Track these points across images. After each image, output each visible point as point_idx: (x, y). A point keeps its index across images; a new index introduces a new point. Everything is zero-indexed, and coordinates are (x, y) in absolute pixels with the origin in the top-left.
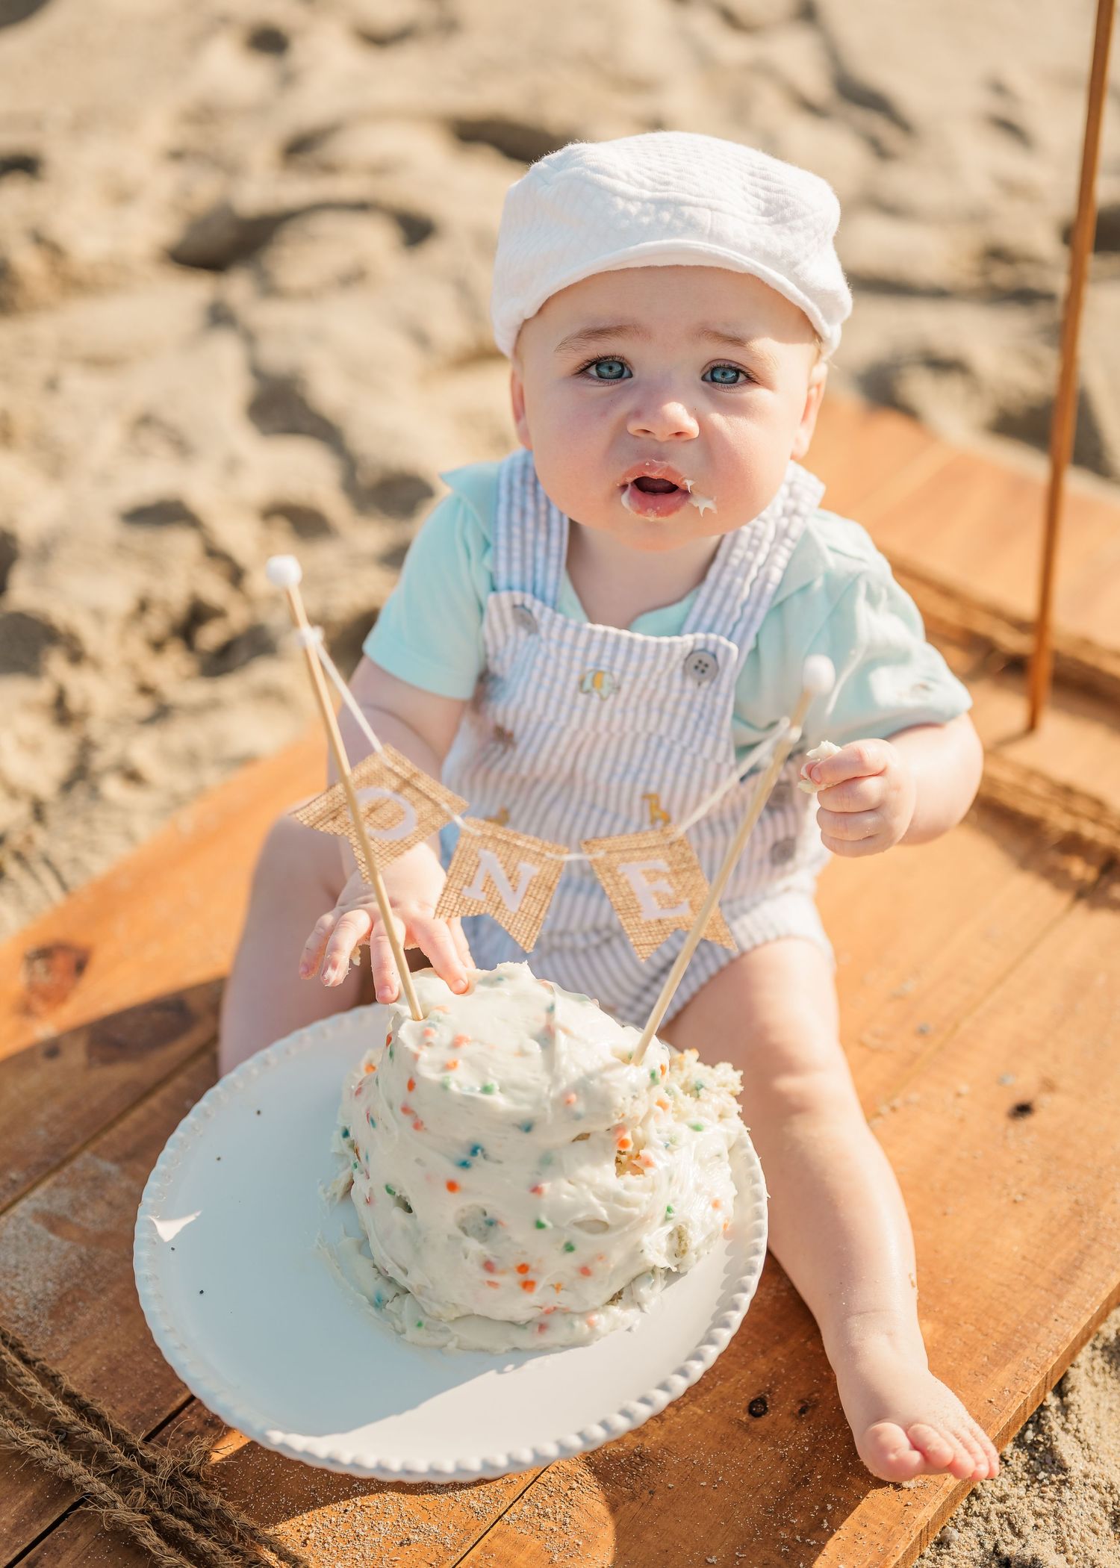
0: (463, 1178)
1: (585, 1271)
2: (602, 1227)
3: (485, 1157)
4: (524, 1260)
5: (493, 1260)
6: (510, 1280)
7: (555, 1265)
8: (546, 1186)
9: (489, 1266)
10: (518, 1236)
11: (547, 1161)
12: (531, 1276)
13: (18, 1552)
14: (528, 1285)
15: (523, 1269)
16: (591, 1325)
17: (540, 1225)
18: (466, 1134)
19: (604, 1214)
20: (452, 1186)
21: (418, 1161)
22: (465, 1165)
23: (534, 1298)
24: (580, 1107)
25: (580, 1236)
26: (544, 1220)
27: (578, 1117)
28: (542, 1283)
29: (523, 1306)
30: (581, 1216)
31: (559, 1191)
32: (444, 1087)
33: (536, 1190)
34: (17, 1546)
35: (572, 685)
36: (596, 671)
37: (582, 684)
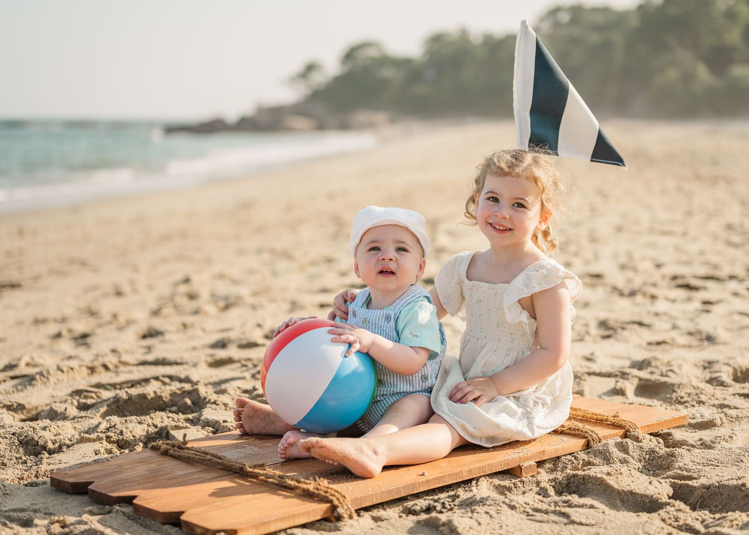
35: (361, 323)
36: (365, 319)
37: (363, 322)
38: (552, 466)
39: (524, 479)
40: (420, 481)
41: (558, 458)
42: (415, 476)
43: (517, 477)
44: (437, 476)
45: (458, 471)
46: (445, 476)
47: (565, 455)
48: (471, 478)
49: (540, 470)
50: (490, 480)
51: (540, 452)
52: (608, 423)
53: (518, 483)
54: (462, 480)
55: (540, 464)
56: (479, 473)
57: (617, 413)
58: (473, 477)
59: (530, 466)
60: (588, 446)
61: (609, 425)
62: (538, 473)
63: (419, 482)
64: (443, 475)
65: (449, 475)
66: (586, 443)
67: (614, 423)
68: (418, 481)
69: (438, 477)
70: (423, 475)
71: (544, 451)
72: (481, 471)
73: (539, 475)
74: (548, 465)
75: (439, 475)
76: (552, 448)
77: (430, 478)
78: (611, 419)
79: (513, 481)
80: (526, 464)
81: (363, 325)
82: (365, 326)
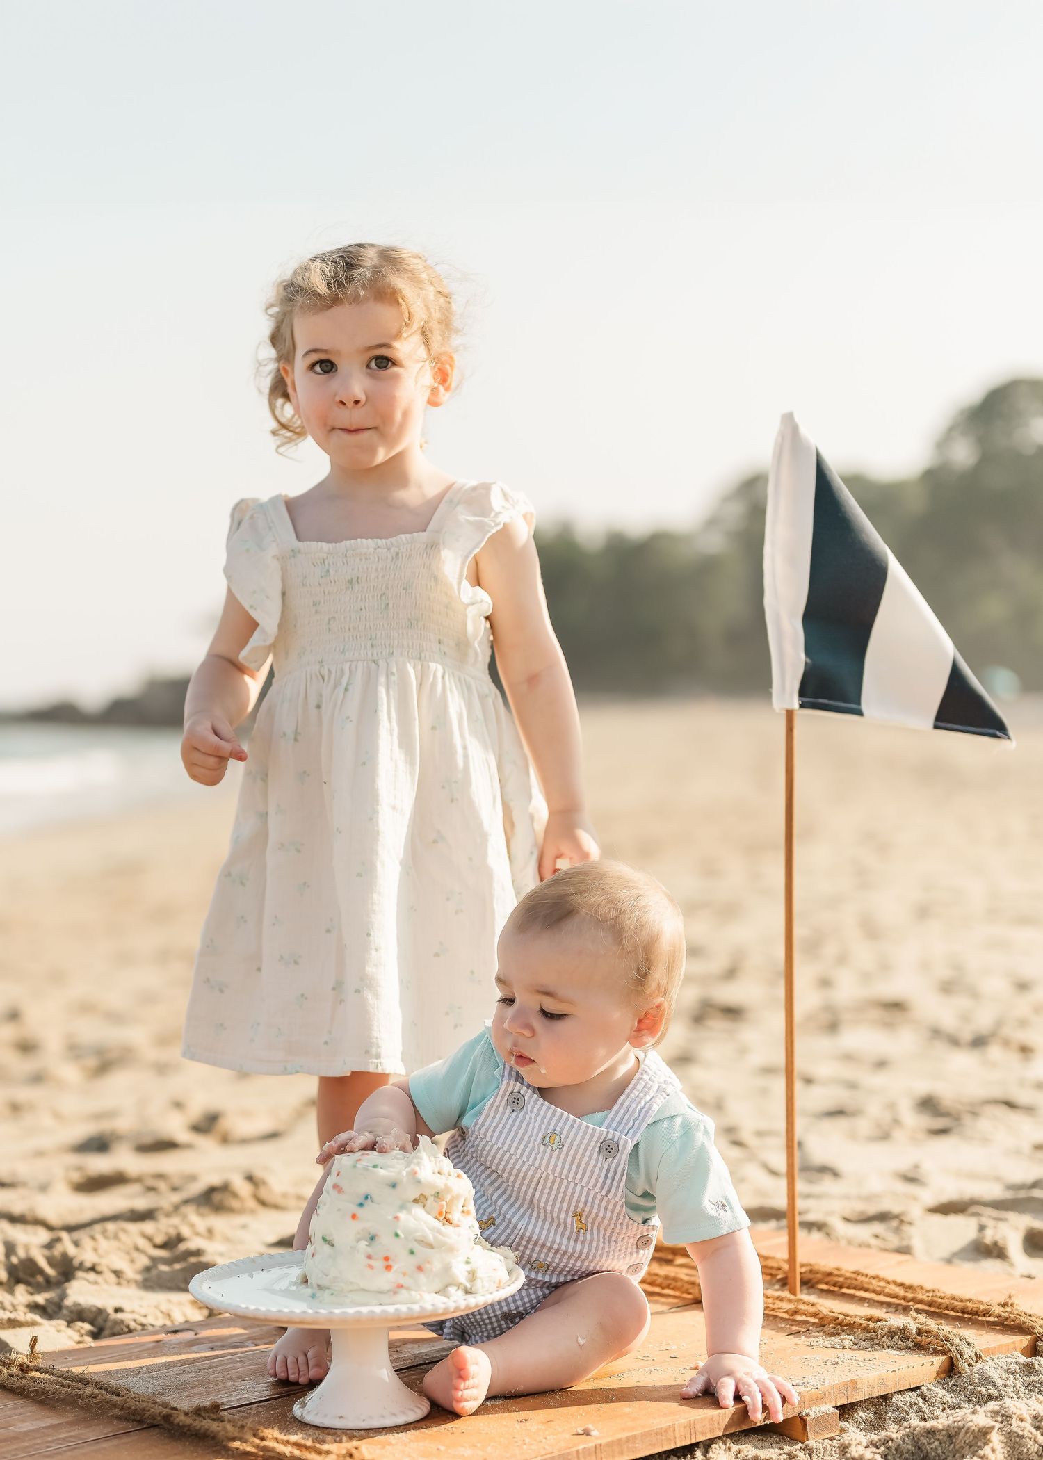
0: (359, 1212)
1: (420, 1270)
2: (431, 1246)
3: (372, 1201)
4: (387, 1254)
5: (372, 1254)
6: (379, 1264)
7: (402, 1262)
8: (402, 1217)
9: (370, 1257)
10: (385, 1240)
11: (402, 1206)
12: (390, 1263)
14: (388, 1268)
15: (387, 1259)
16: (421, 1295)
17: (397, 1235)
18: (362, 1190)
19: (431, 1238)
20: (354, 1217)
21: (339, 1210)
22: (361, 1205)
23: (390, 1276)
24: (421, 1175)
25: (417, 1248)
26: (399, 1232)
27: (419, 1181)
28: (396, 1269)
29: (385, 1281)
30: (419, 1235)
31: (408, 1221)
33: (396, 1217)
35: (539, 1139)
36: (553, 1133)
37: (544, 1139)
38: (872, 1416)
39: (811, 1443)
40: (581, 1447)
41: (885, 1398)
42: (567, 1436)
43: (794, 1440)
44: (618, 1436)
45: (665, 1425)
46: (634, 1437)
47: (901, 1392)
48: (694, 1441)
49: (844, 1424)
50: (735, 1448)
51: (846, 1385)
52: (991, 1319)
53: (798, 1453)
54: (672, 1447)
55: (846, 1411)
56: (712, 1430)
57: (1010, 1297)
58: (698, 1441)
59: (825, 1417)
60: (951, 1370)
61: (994, 1323)
62: (843, 1431)
63: (577, 1451)
64: (630, 1434)
65: (644, 1435)
66: (947, 1365)
67: (1006, 1319)
68: (575, 1449)
69: (620, 1440)
70: (587, 1433)
71: (854, 1382)
72: (716, 1425)
73: (844, 1435)
74: (862, 1415)
75: (624, 1435)
76: (873, 1376)
77: (603, 1441)
78: (998, 1310)
79: (787, 1449)
80: (814, 1412)
81: (542, 1147)
82: (549, 1151)
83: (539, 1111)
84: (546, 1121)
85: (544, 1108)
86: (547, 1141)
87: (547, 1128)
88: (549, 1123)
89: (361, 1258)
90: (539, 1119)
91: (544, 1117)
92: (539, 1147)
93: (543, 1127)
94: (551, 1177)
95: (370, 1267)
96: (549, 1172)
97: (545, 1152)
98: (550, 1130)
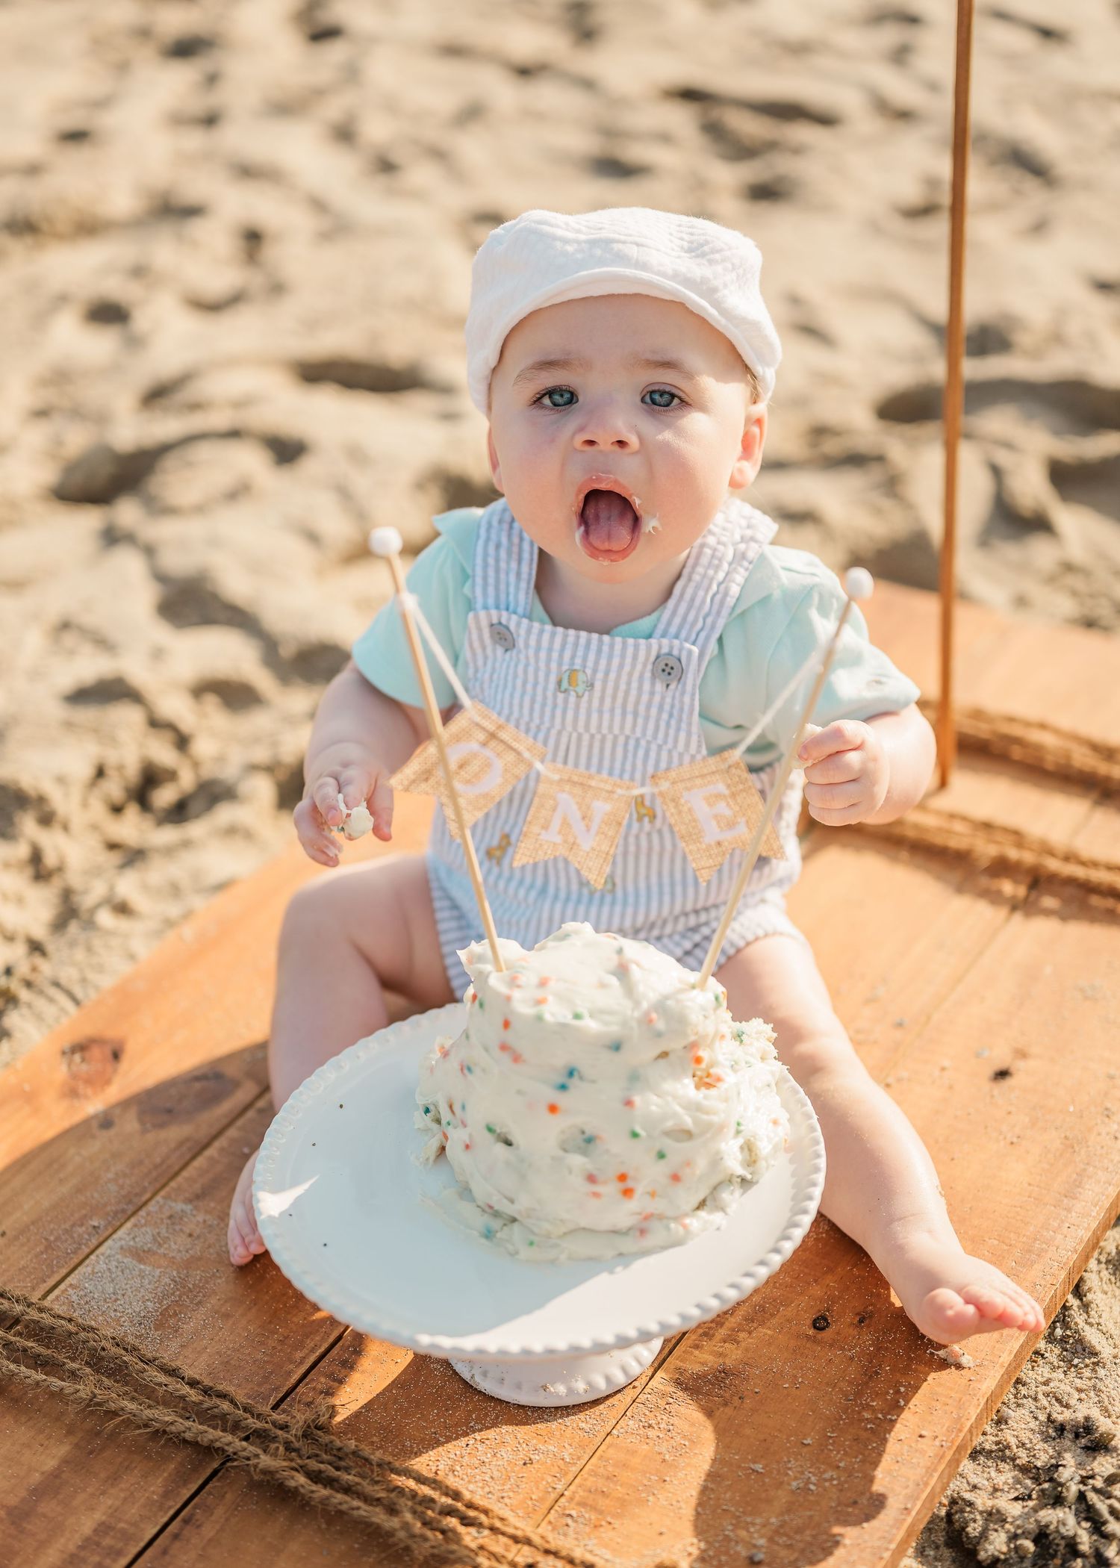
0: (562, 1100)
1: (676, 1178)
2: (688, 1135)
3: (581, 1078)
4: (623, 1170)
5: (595, 1172)
6: (610, 1189)
7: (649, 1174)
8: (637, 1100)
9: (591, 1179)
10: (616, 1148)
11: (635, 1078)
12: (630, 1184)
13: (171, 1512)
14: (628, 1193)
15: (622, 1178)
16: (685, 1227)
17: (635, 1135)
18: (561, 1061)
19: (688, 1122)
20: (553, 1109)
21: (519, 1092)
22: (563, 1087)
23: (633, 1205)
24: (660, 1025)
25: (668, 1144)
26: (638, 1130)
27: (659, 1035)
28: (640, 1190)
29: (624, 1214)
30: (669, 1124)
31: (649, 1103)
32: (539, 1018)
33: (629, 1103)
34: (170, 1508)
35: (552, 685)
36: (573, 672)
37: (559, 683)
81: (561, 696)
82: (572, 699)
83: (539, 642)
84: (555, 655)
85: (546, 637)
86: (565, 685)
87: (560, 664)
88: (561, 656)
89: (578, 1182)
90: (543, 655)
91: (550, 650)
92: (555, 697)
93: (554, 665)
94: (586, 737)
95: (596, 1195)
96: (581, 730)
97: (566, 701)
98: (565, 667)
